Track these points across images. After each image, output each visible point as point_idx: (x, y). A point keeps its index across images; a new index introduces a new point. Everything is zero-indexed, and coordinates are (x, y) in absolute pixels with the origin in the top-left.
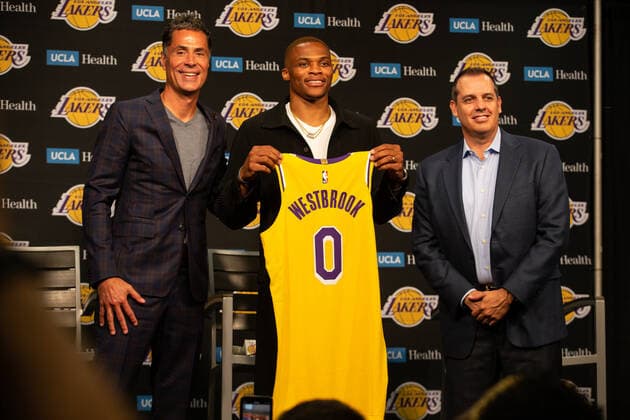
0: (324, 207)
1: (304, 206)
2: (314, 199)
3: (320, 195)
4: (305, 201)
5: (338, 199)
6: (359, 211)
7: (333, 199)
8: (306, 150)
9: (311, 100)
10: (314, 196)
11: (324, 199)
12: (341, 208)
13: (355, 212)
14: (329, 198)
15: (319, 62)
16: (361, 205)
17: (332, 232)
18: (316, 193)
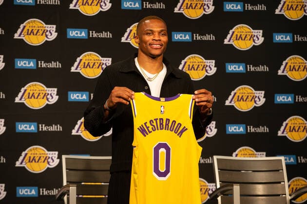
0: (161, 129)
1: (148, 128)
2: (155, 124)
3: (158, 121)
4: (148, 124)
5: (170, 125)
6: (184, 133)
7: (167, 124)
8: (146, 88)
9: (154, 57)
10: (155, 121)
11: (161, 124)
12: (172, 131)
13: (180, 134)
14: (164, 124)
15: (159, 33)
16: (185, 129)
17: (165, 146)
18: (156, 120)
